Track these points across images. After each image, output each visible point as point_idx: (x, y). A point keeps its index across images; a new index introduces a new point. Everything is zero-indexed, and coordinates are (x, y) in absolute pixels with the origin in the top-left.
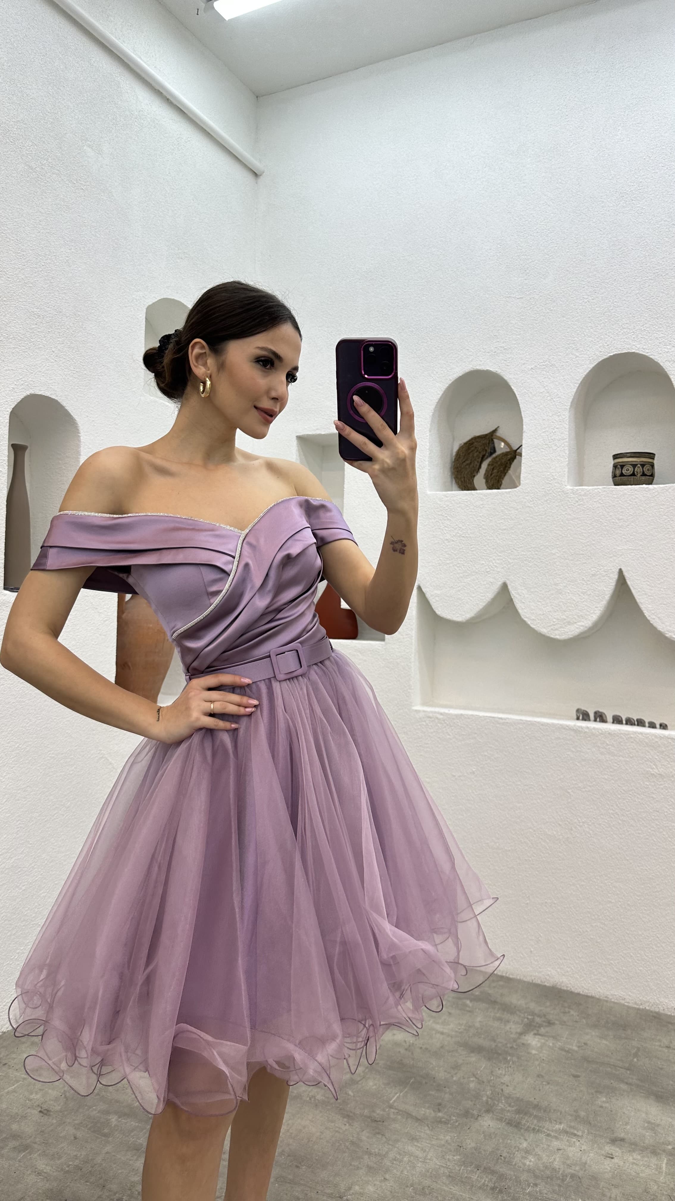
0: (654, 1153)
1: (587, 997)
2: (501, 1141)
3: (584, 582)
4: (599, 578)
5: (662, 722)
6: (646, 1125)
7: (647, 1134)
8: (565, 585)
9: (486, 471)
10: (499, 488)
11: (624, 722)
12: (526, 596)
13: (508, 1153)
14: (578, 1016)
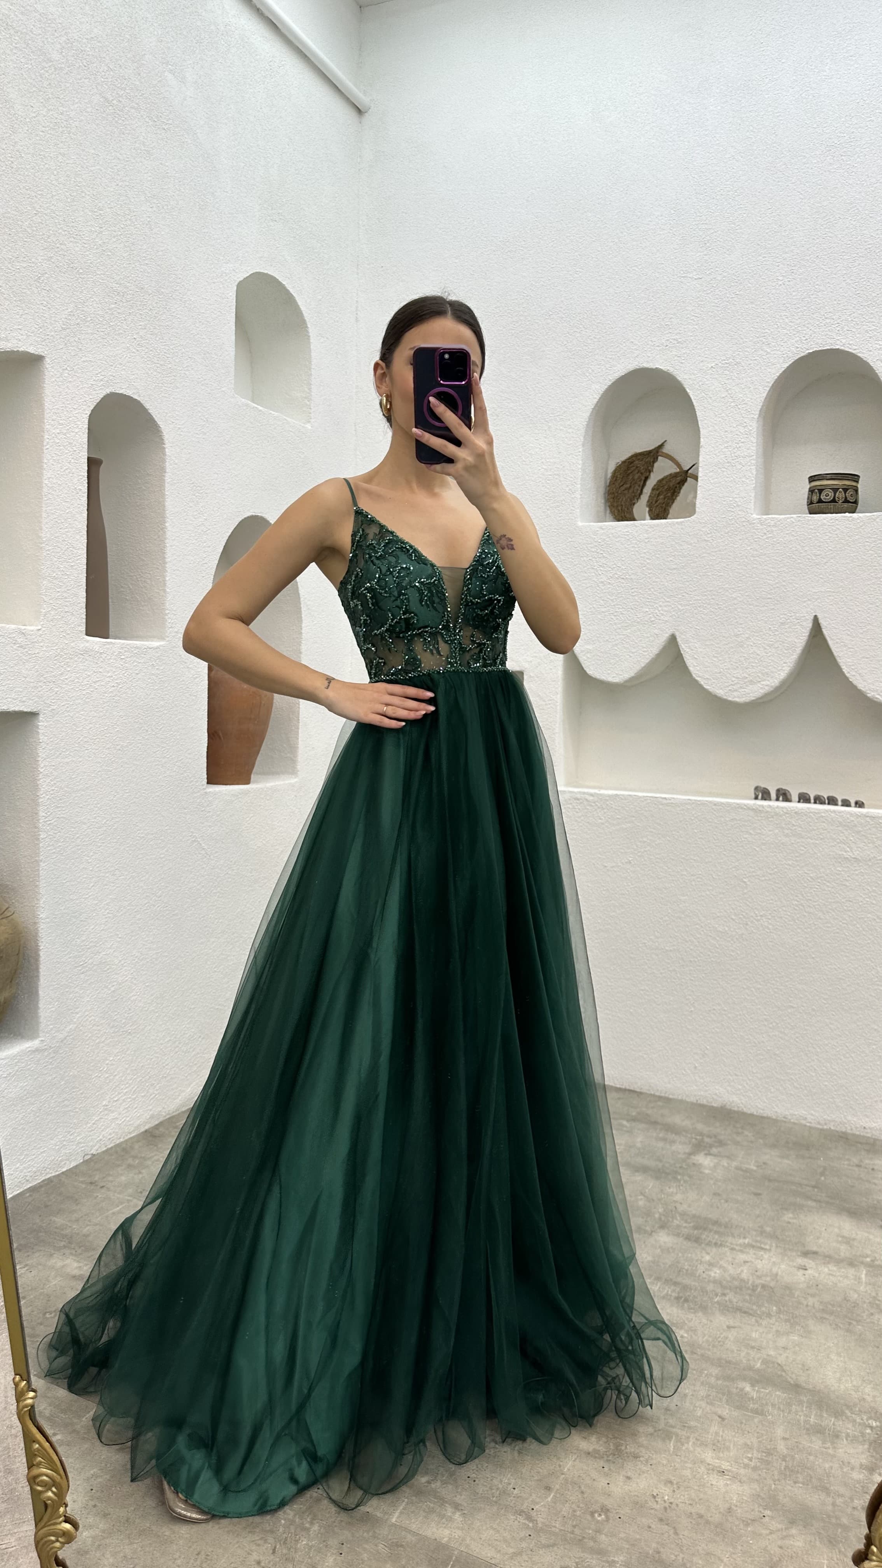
0: (852, 1263)
1: (763, 1117)
2: (680, 1255)
3: (771, 633)
4: (789, 627)
5: (858, 799)
6: (840, 1239)
7: (842, 1247)
8: (747, 636)
9: (650, 496)
10: (666, 519)
11: (812, 801)
12: (701, 650)
13: (690, 1266)
14: (753, 1136)
